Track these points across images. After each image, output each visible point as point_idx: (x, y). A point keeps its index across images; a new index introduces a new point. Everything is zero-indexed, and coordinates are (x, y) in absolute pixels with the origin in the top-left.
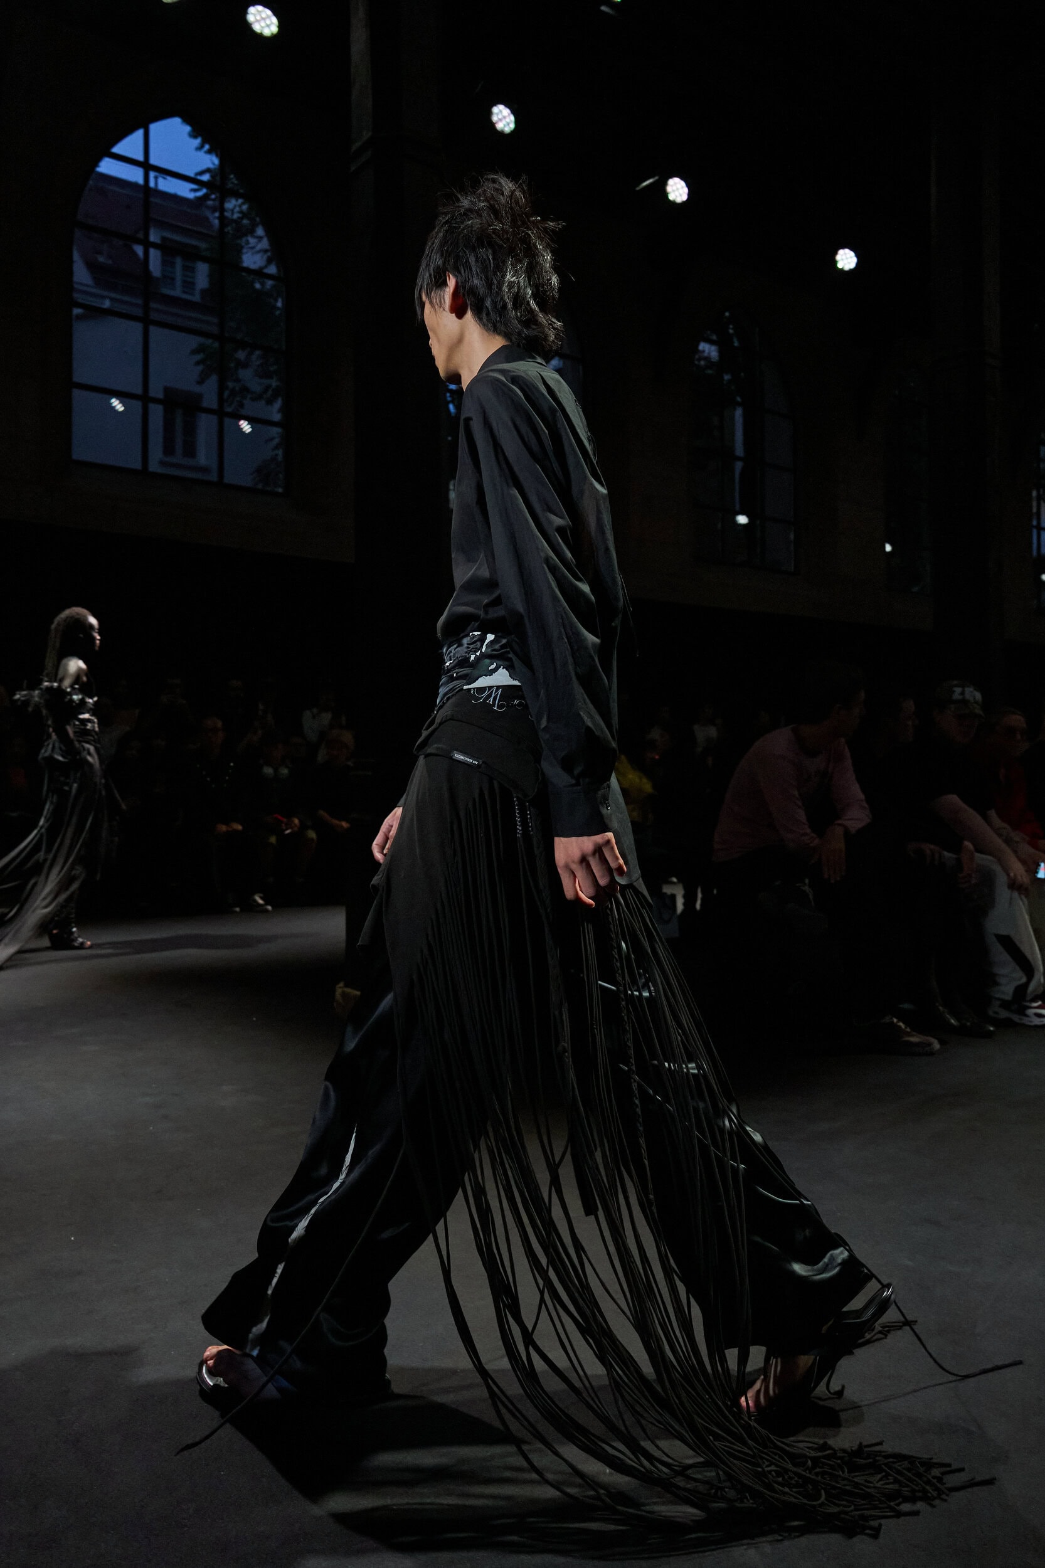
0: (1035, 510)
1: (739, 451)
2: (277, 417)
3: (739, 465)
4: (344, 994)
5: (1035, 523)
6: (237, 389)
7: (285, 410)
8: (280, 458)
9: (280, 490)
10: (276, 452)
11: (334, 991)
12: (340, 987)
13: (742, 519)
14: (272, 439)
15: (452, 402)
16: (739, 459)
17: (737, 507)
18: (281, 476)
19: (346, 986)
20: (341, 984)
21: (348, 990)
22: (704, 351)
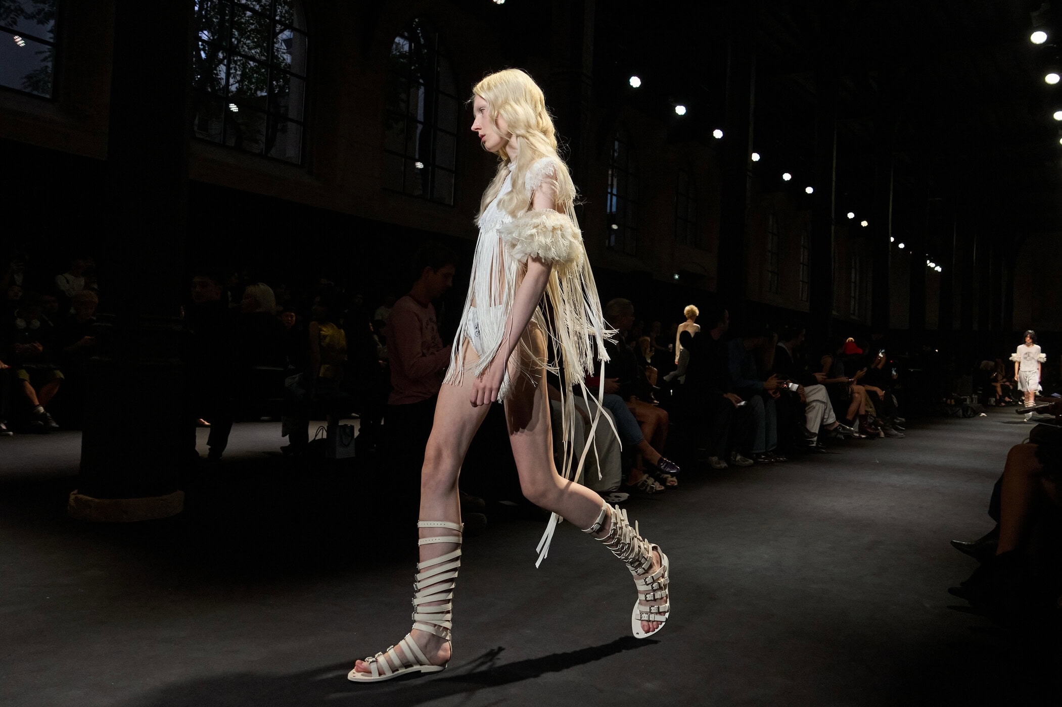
0: (610, 182)
1: (420, 117)
2: (49, 37)
3: (420, 127)
4: (76, 499)
5: (609, 191)
6: (12, 8)
7: (56, 31)
8: (49, 70)
9: (48, 96)
10: (46, 64)
11: (69, 497)
12: (74, 494)
13: (419, 165)
14: (41, 52)
15: (204, 50)
16: (420, 123)
17: (417, 157)
18: (50, 85)
19: (79, 493)
20: (75, 492)
21: (81, 496)
22: (399, 44)
